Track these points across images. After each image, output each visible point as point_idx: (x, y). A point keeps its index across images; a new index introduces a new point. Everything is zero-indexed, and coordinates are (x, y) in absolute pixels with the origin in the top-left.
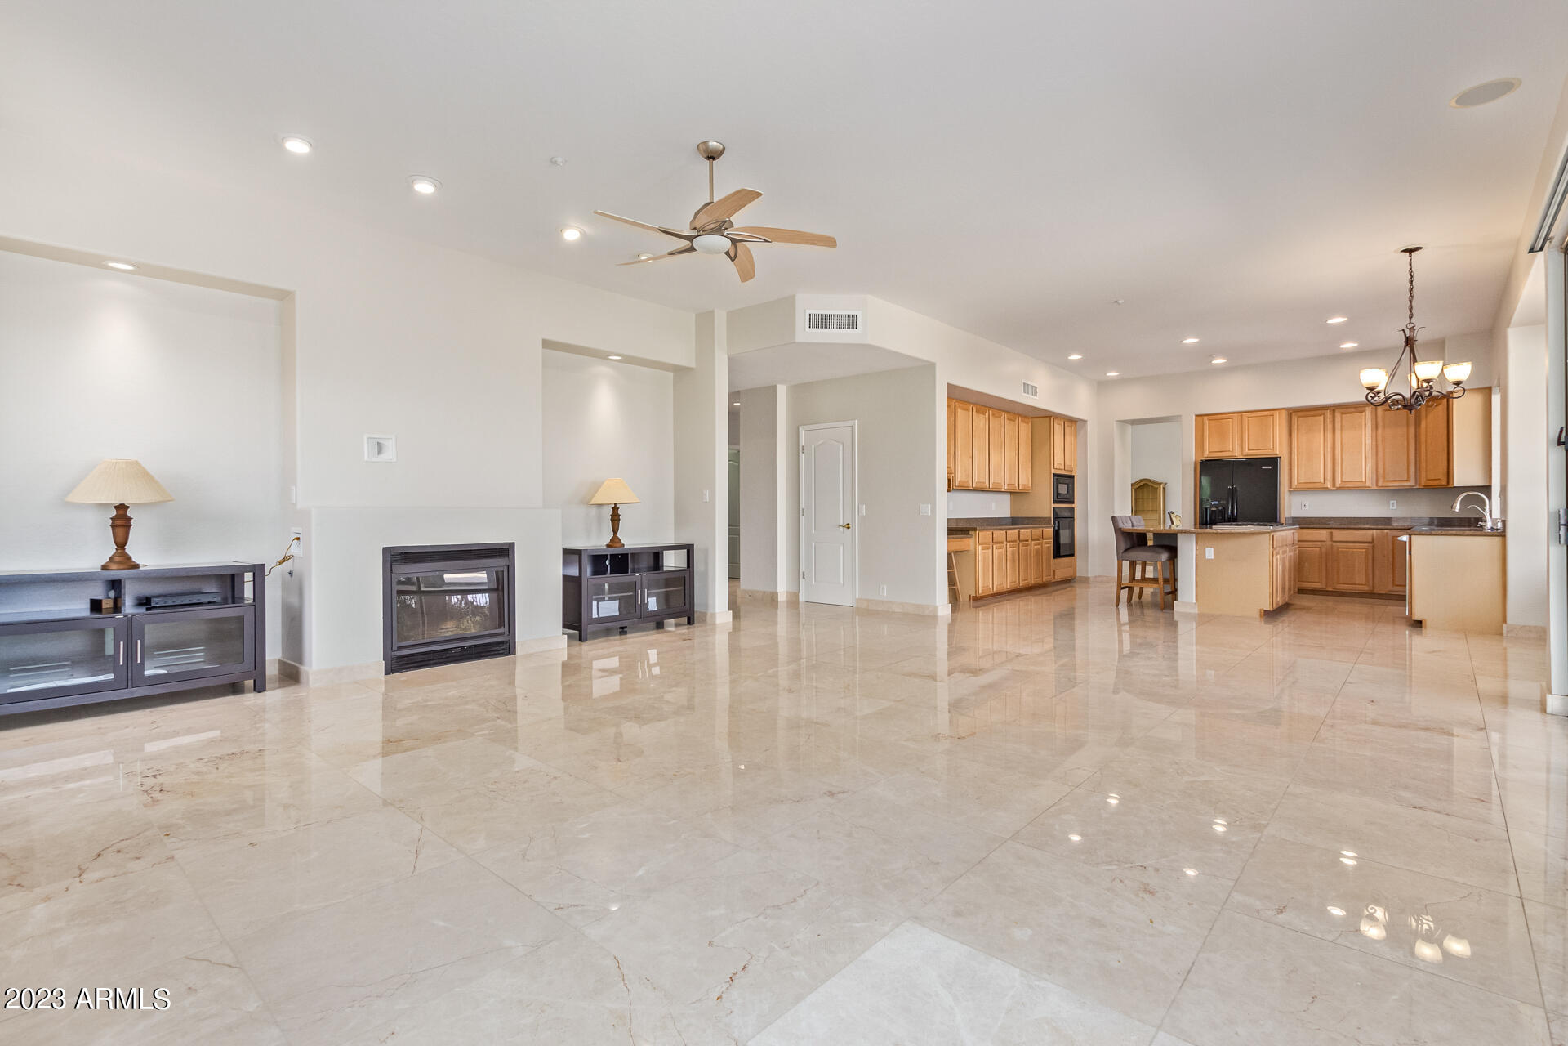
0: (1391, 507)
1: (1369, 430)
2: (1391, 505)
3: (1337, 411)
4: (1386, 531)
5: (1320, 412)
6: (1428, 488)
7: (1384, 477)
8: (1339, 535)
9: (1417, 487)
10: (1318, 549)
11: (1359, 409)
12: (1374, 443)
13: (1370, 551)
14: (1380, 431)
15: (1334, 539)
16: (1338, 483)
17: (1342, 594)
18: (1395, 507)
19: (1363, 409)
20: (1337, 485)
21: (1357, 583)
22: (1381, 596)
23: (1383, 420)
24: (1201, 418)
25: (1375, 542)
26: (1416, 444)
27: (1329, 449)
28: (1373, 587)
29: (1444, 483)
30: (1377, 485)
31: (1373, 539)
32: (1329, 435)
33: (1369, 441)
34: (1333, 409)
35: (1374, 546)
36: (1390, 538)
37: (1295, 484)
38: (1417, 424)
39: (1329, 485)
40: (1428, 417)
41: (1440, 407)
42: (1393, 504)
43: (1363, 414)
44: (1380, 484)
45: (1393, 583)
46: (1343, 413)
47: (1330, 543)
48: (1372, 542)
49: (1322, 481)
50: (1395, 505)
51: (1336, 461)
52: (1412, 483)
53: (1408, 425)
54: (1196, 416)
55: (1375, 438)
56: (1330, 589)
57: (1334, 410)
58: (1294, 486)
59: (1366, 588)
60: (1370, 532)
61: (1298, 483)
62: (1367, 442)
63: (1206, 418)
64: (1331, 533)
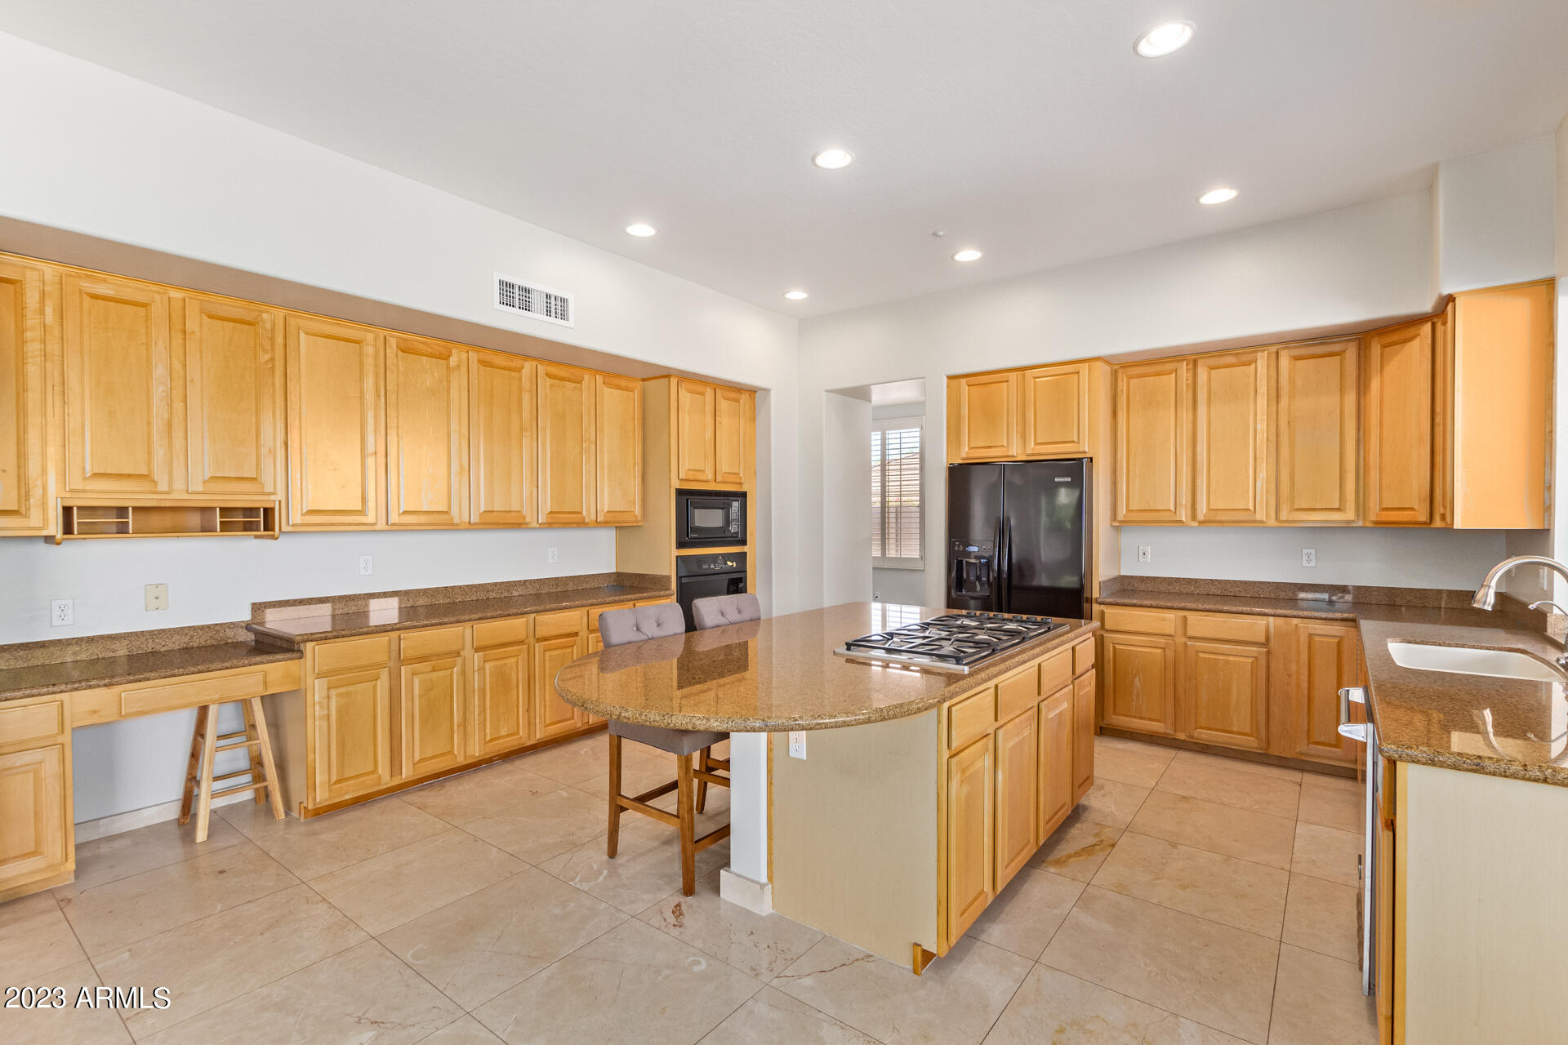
0: (1305, 564)
1: (1262, 402)
2: (1305, 558)
3: (1200, 363)
4: (1295, 621)
5: (1169, 367)
6: (1382, 526)
7: (1292, 499)
8: (1203, 624)
9: (1360, 524)
10: (1159, 651)
11: (1244, 358)
12: (1273, 429)
13: (1262, 662)
14: (1284, 401)
15: (1190, 633)
16: (1202, 510)
17: (1205, 749)
18: (1313, 564)
19: (1250, 357)
20: (1200, 517)
21: (1235, 729)
22: (1282, 763)
23: (1292, 380)
24: (955, 381)
25: (1272, 643)
26: (1358, 429)
27: (1185, 441)
28: (1268, 743)
29: (1423, 517)
30: (1277, 518)
31: (1268, 639)
32: (1186, 415)
33: (1262, 426)
34: (1193, 357)
35: (1269, 653)
36: (1304, 638)
37: (1122, 512)
38: (1362, 387)
39: (1183, 515)
40: (1387, 369)
41: (1416, 343)
42: (1309, 555)
43: (1253, 365)
44: (1284, 516)
45: (1308, 739)
46: (1212, 368)
47: (1183, 640)
48: (1266, 643)
49: (1172, 508)
50: (1313, 557)
51: (1199, 465)
52: (1349, 514)
53: (1342, 390)
54: (950, 378)
55: (1275, 418)
56: (1182, 736)
57: (1195, 362)
58: (1120, 517)
59: (1251, 743)
60: (1261, 622)
61: (1128, 511)
62: (1259, 427)
63: (964, 381)
64: (1185, 619)
